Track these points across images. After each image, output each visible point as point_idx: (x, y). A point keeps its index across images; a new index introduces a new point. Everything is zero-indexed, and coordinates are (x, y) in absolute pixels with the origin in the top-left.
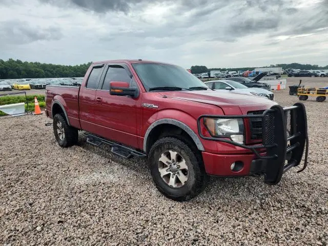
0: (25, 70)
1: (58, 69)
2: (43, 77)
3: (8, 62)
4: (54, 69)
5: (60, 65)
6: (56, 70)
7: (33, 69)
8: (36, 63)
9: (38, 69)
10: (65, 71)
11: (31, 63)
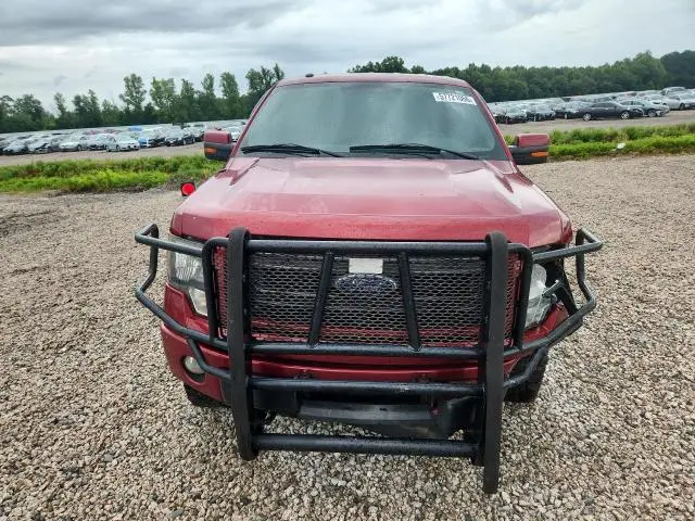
0: (491, 86)
1: (558, 77)
2: (524, 98)
3: (466, 71)
4: (550, 79)
5: (566, 69)
6: (553, 81)
7: (507, 83)
8: (516, 69)
9: (516, 81)
10: (574, 81)
11: (508, 69)
